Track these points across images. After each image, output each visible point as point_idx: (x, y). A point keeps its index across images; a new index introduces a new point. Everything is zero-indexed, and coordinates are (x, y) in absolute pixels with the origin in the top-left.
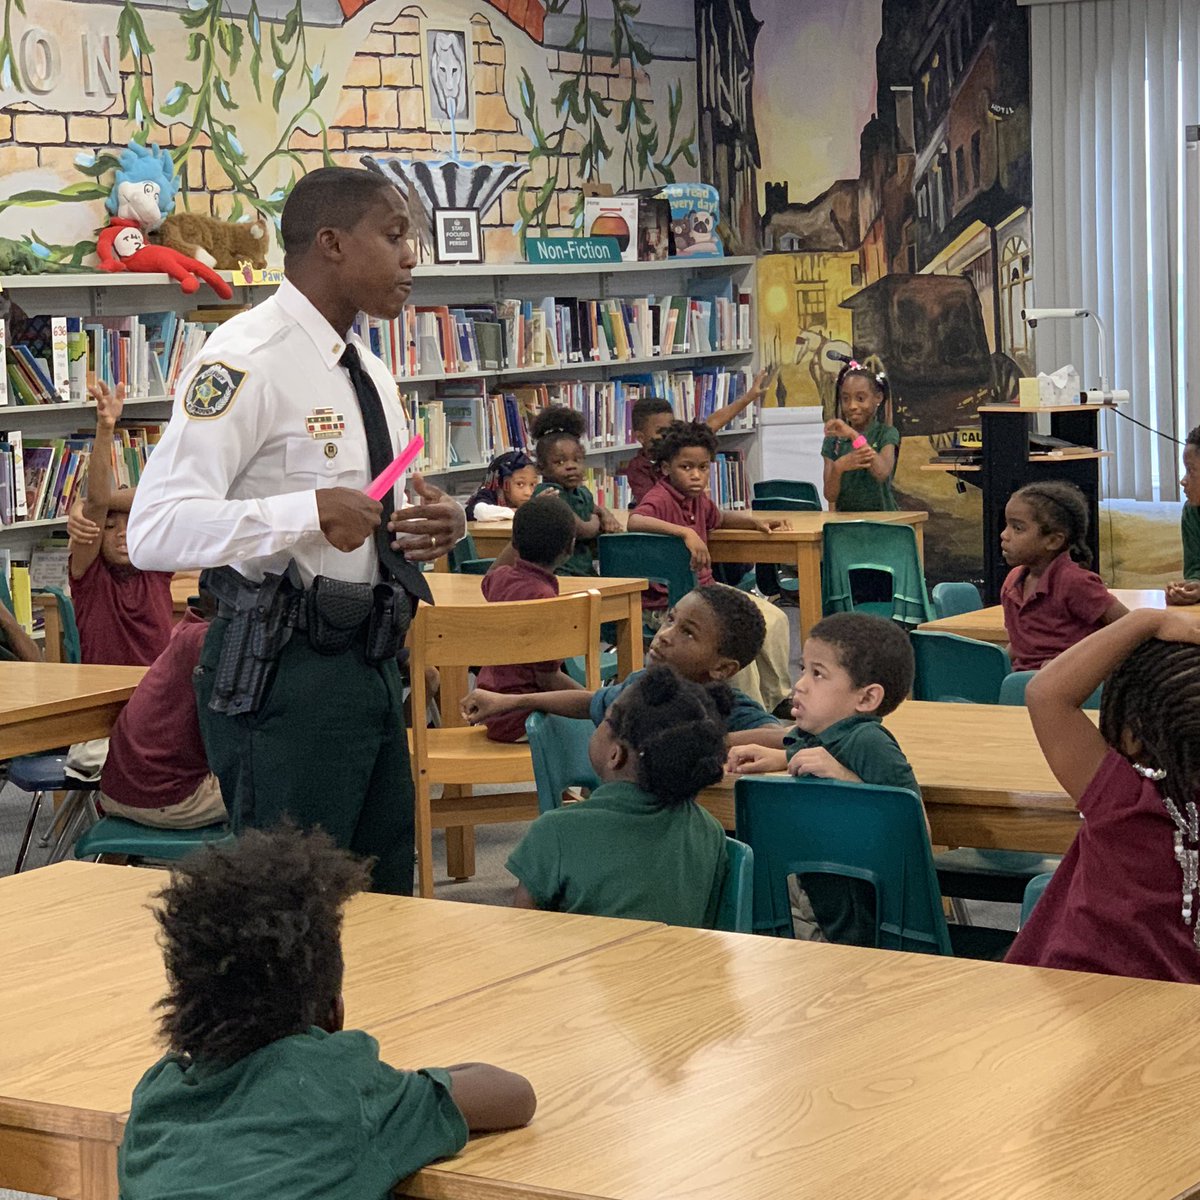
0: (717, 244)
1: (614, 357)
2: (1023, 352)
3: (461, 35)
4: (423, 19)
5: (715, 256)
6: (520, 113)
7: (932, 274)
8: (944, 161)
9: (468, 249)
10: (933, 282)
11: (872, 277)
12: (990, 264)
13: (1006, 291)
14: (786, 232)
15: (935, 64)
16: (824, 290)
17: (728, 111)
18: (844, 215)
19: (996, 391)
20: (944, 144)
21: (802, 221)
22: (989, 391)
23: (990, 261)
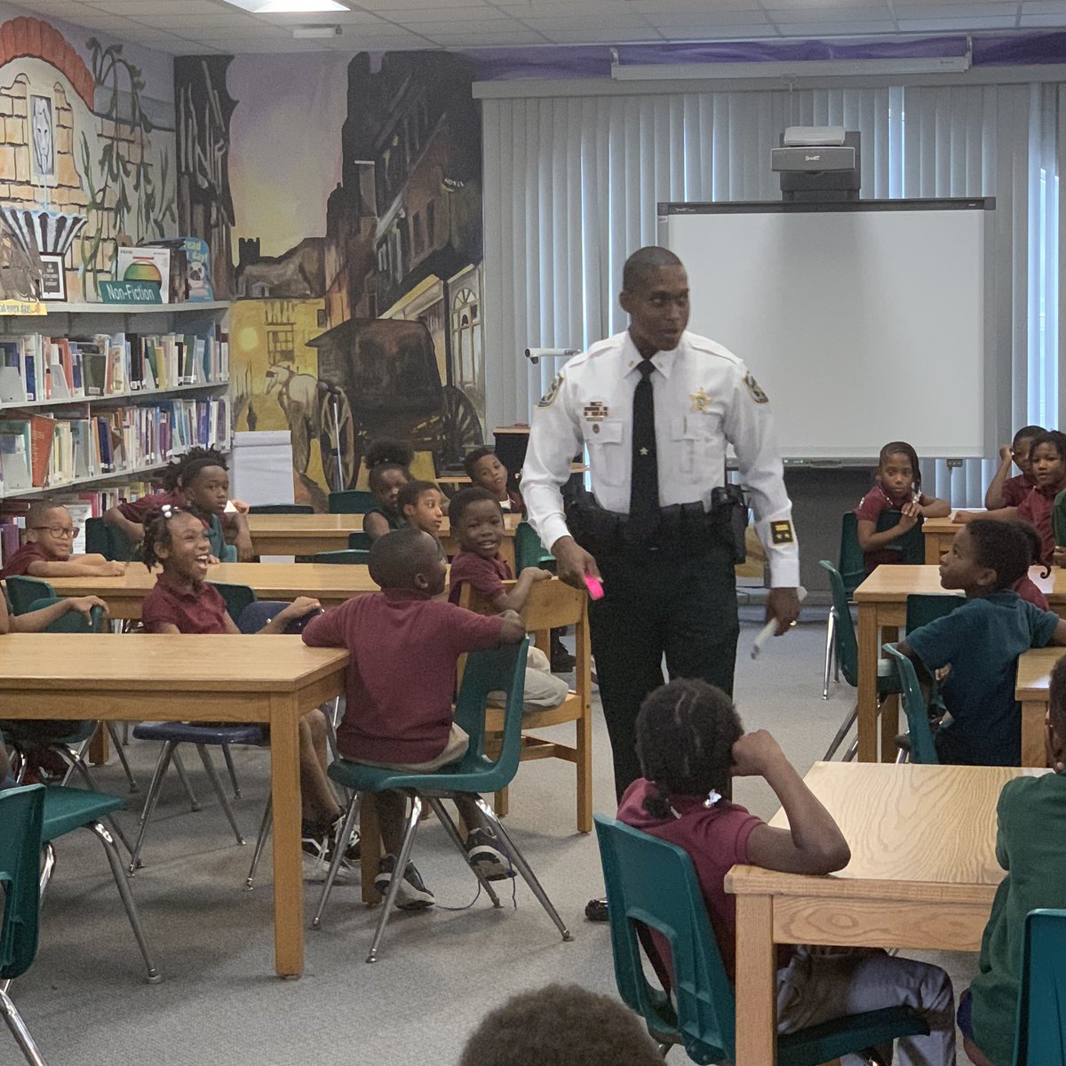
0: (208, 290)
1: (157, 386)
2: (471, 385)
3: (48, 100)
4: (28, 85)
5: (207, 300)
6: (81, 171)
7: (391, 318)
8: (402, 224)
9: (56, 289)
10: (393, 325)
11: (336, 320)
12: (442, 310)
13: (457, 334)
14: (258, 281)
15: (395, 143)
16: (292, 331)
17: (205, 175)
18: (311, 268)
19: (447, 418)
20: (402, 210)
21: (274, 273)
22: (441, 418)
23: (443, 309)
